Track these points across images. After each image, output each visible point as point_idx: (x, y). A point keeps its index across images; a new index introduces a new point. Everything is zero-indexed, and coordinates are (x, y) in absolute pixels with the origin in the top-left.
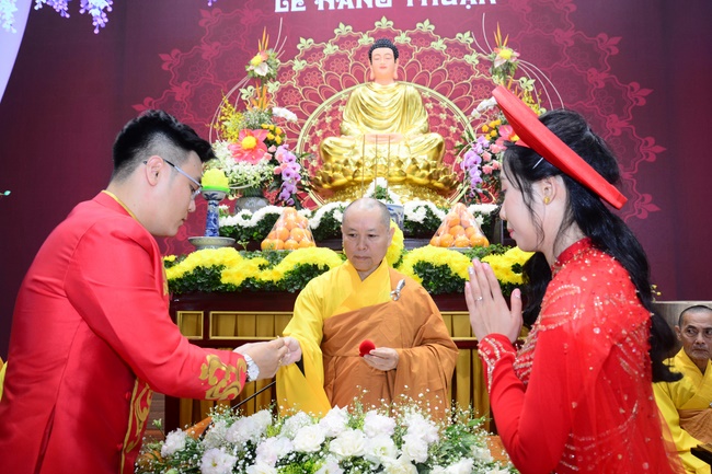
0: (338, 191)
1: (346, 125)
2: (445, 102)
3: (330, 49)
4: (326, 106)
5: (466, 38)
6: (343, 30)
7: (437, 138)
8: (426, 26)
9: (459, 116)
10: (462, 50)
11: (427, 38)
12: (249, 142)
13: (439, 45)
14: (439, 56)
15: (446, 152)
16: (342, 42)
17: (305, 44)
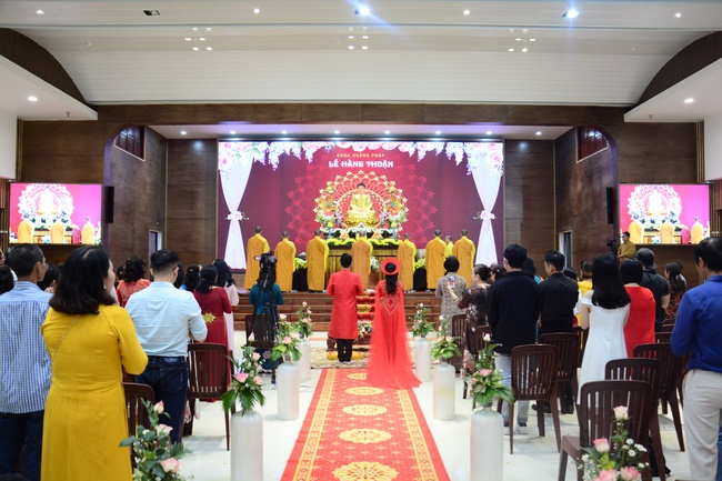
0: (350, 224)
1: (352, 206)
2: (378, 196)
3: (345, 179)
4: (344, 196)
5: (384, 177)
6: (349, 173)
7: (374, 212)
8: (373, 173)
9: (382, 200)
10: (383, 180)
11: (373, 177)
12: (328, 210)
13: (376, 179)
14: (376, 182)
15: (376, 215)
16: (349, 177)
17: (338, 177)
